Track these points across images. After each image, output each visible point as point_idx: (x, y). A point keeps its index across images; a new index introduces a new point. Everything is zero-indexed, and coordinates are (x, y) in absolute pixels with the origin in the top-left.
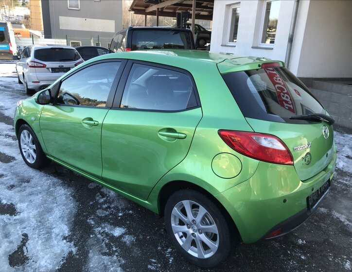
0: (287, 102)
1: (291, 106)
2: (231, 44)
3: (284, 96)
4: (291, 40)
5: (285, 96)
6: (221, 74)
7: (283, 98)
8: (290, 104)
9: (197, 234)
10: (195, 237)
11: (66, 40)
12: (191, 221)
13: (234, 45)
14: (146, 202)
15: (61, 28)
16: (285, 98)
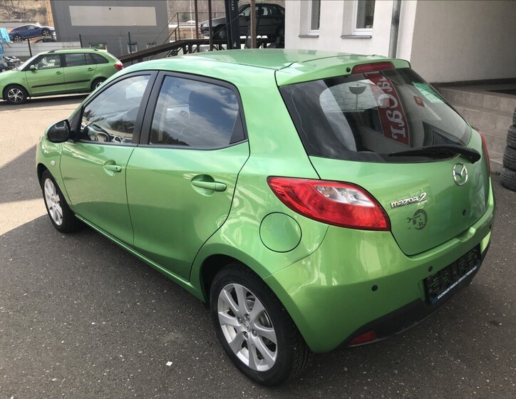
0: (396, 126)
1: (403, 132)
2: (314, 33)
3: (391, 116)
4: (396, 21)
5: (394, 115)
6: (278, 87)
7: (389, 118)
8: (401, 128)
9: (249, 334)
10: (247, 337)
11: (79, 43)
12: (243, 315)
13: (317, 34)
14: (189, 284)
15: (73, 25)
16: (392, 119)
